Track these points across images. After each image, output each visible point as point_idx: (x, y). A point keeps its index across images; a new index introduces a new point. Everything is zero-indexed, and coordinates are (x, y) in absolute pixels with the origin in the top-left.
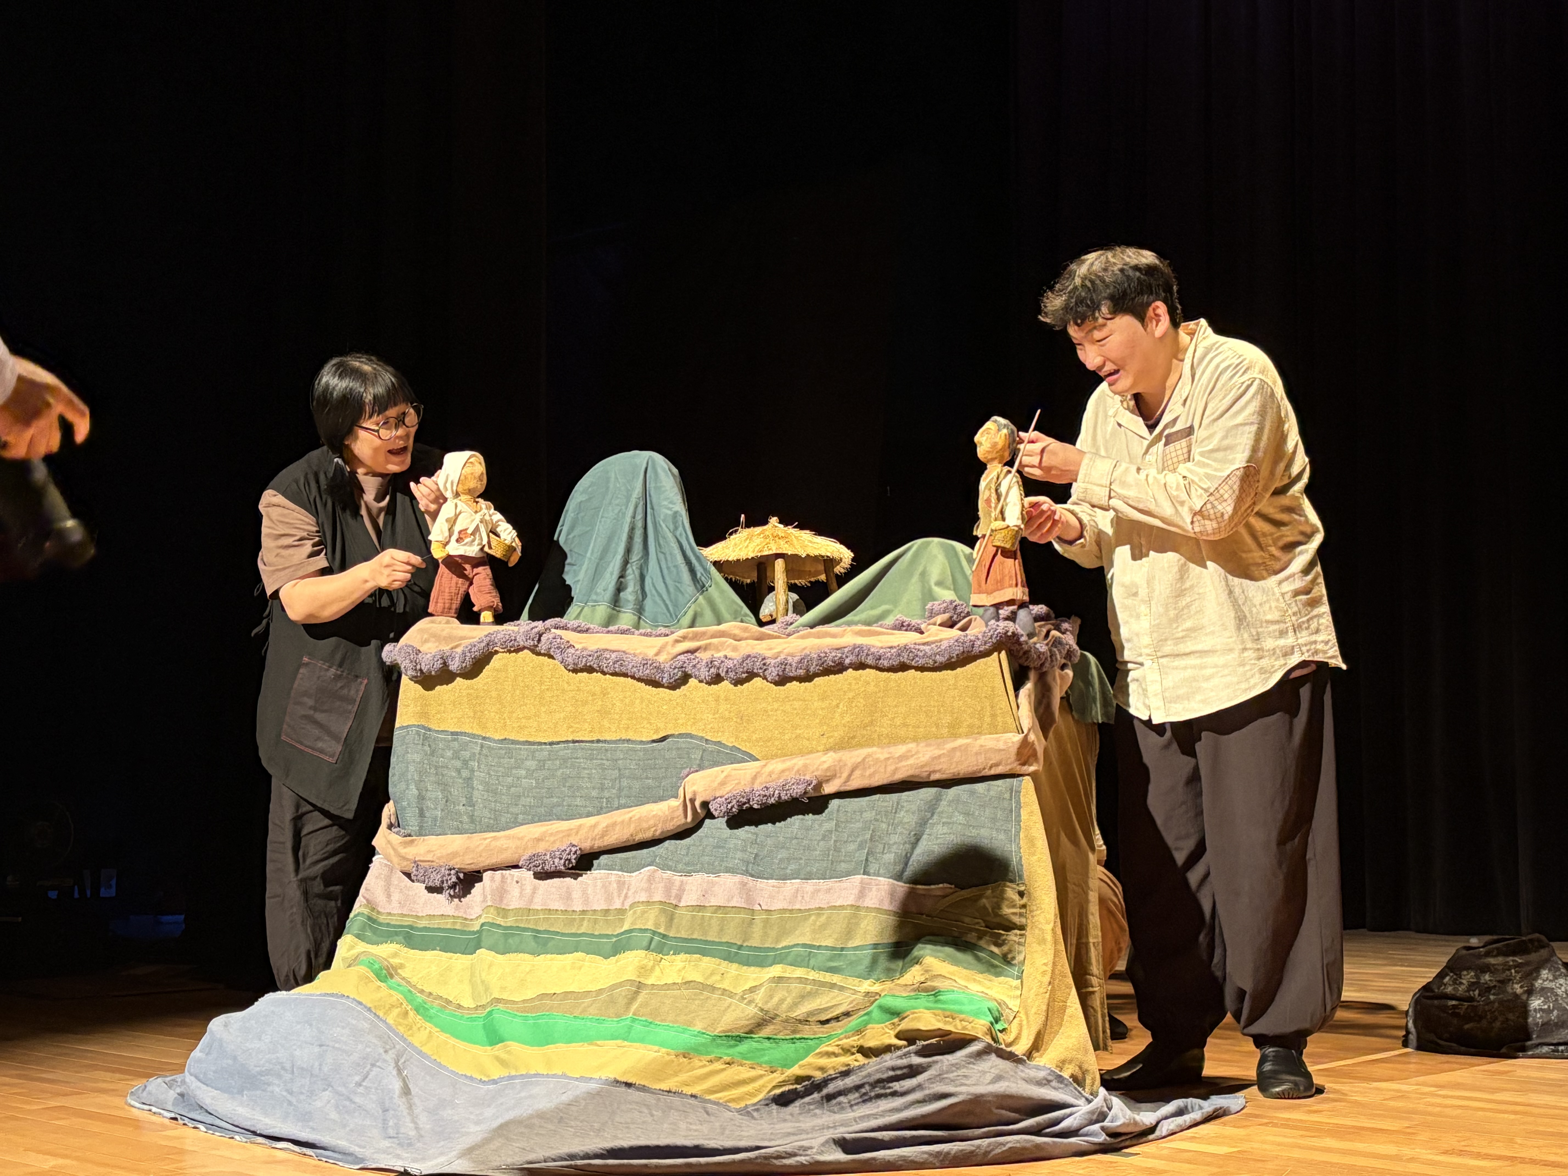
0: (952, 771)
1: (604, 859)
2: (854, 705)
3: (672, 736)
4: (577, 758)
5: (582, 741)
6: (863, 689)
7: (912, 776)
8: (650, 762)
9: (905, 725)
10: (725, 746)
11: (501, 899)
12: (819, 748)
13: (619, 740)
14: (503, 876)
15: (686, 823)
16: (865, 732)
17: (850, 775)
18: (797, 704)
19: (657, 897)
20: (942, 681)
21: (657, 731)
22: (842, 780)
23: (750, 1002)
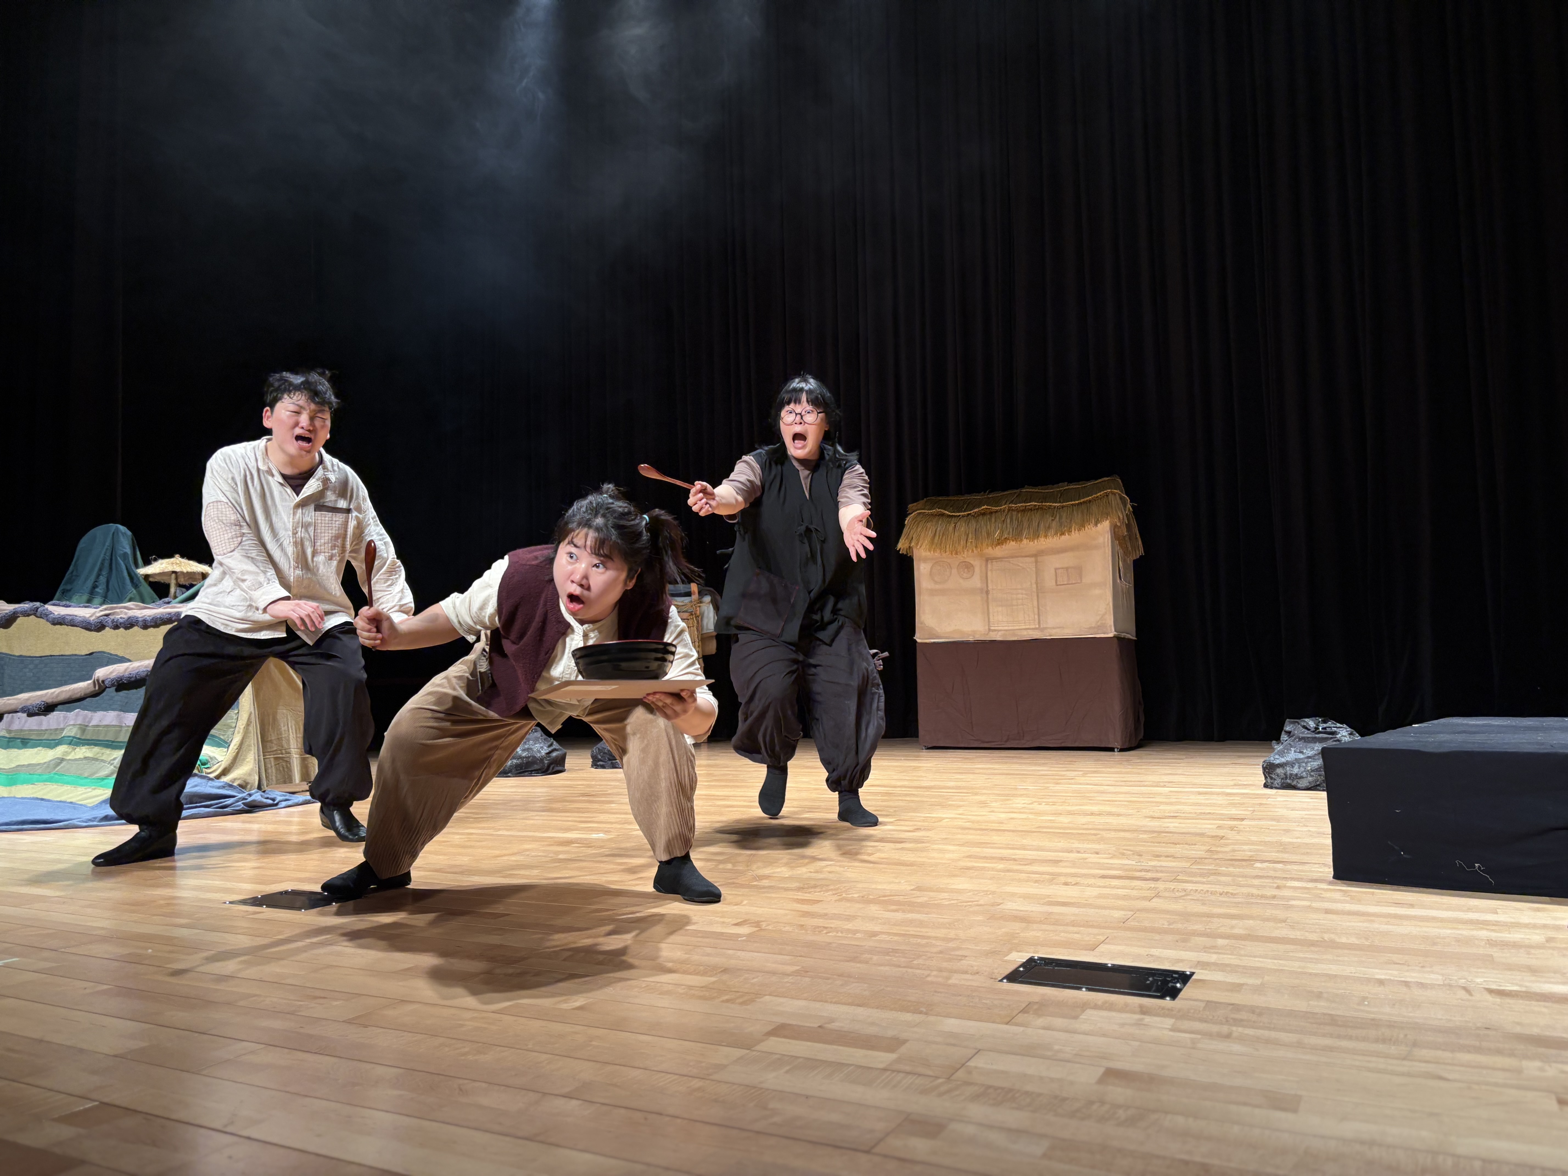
1: (59, 707)
3: (95, 652)
8: (83, 664)
10: (116, 656)
11: (10, 726)
14: (13, 716)
15: (95, 691)
19: (79, 722)
21: (88, 650)
23: (112, 764)
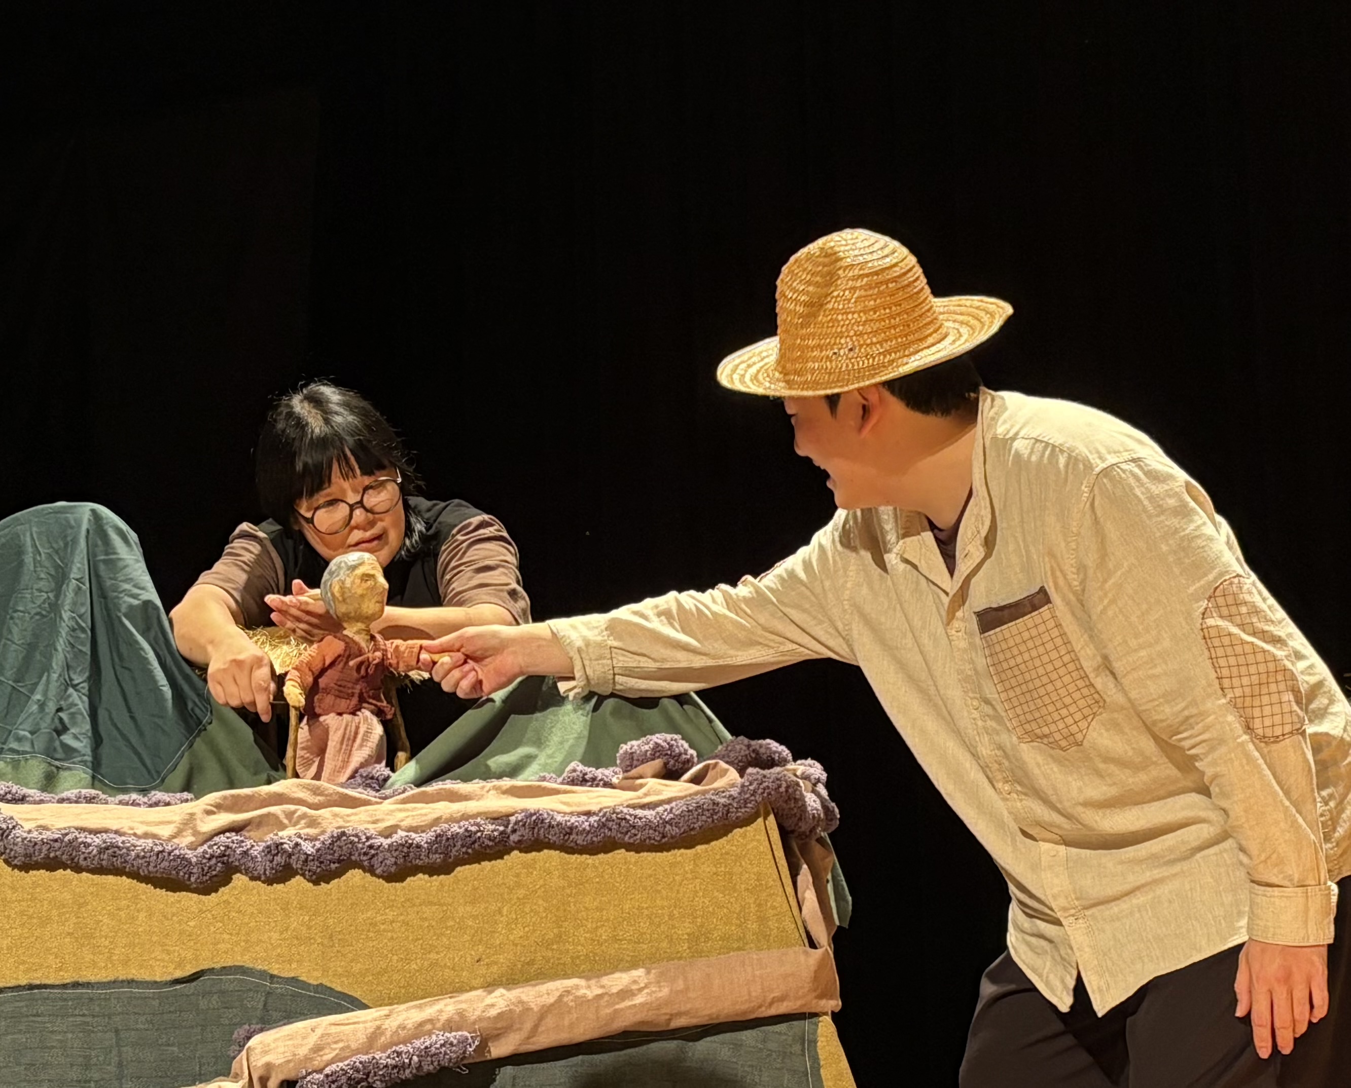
0: (707, 1012)
2: (527, 910)
3: (211, 971)
4: (38, 1015)
5: (45, 986)
6: (541, 882)
7: (642, 1023)
8: (173, 1016)
9: (615, 939)
10: (305, 985)
12: (474, 983)
13: (115, 982)
16: (550, 954)
17: (536, 1027)
18: (427, 911)
20: (672, 865)
21: (180, 965)
22: (523, 1034)
